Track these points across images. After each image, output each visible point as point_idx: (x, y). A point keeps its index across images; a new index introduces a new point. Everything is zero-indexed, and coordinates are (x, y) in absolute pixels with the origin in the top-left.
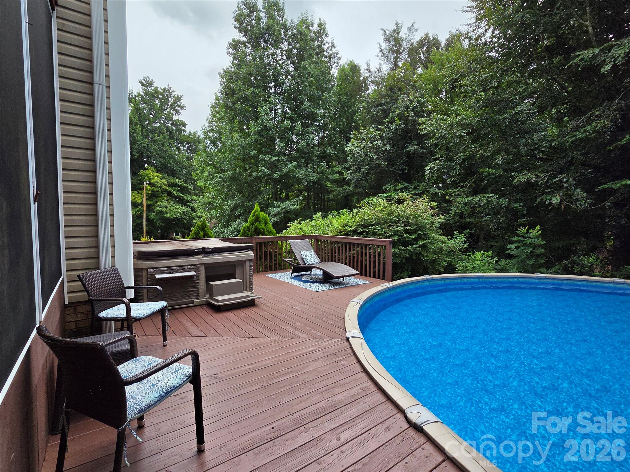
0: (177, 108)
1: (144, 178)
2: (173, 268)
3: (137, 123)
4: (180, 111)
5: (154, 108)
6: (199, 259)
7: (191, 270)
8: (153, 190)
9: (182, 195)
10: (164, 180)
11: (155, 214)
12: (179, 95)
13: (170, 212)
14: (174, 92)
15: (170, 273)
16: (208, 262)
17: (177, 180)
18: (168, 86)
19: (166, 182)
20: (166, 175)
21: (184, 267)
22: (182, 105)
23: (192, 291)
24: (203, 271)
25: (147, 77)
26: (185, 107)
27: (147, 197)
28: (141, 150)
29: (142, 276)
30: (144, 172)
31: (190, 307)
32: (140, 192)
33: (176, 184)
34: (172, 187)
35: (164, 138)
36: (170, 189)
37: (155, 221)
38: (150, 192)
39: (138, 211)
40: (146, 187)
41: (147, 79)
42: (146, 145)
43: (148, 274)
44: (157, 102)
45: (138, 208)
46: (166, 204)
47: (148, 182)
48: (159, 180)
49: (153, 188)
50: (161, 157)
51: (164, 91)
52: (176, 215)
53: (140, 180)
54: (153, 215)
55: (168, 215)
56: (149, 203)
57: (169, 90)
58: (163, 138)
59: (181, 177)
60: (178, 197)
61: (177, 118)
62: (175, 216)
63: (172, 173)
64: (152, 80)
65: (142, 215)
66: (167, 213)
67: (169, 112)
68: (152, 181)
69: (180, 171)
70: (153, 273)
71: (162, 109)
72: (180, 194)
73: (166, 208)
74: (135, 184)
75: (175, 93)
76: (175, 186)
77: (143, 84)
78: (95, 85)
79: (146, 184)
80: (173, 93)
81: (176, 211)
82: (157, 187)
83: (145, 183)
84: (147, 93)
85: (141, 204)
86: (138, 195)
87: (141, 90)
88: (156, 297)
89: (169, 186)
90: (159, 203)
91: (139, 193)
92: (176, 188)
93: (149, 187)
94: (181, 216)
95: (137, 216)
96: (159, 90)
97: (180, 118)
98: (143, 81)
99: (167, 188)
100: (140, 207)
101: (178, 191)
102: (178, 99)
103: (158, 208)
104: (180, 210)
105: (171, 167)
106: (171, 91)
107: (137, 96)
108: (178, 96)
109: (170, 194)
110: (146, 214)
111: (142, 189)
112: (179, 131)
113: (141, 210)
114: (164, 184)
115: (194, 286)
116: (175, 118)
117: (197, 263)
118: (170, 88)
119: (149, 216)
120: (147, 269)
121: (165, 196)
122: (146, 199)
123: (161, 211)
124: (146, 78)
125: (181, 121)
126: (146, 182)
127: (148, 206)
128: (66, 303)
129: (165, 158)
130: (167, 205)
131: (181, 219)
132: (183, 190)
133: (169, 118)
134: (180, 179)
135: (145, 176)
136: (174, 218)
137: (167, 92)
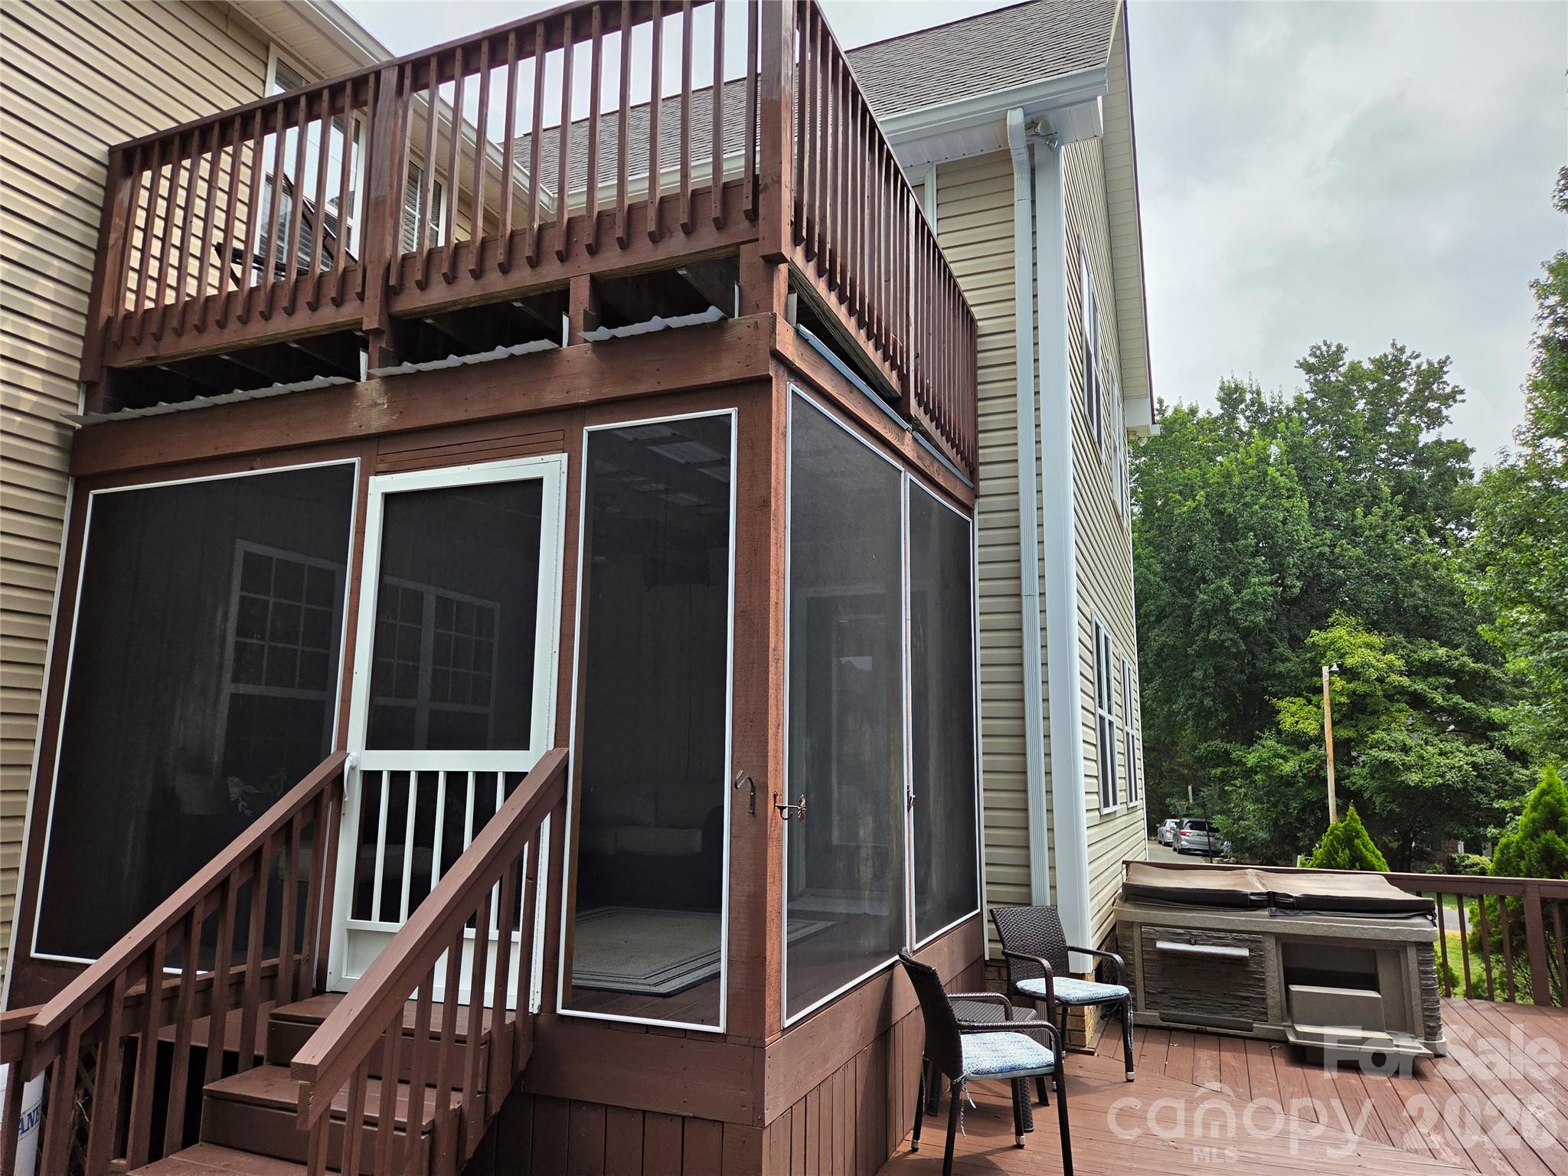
0: (1432, 405)
1: (1323, 656)
2: (1195, 932)
3: (1294, 490)
4: (1445, 412)
5: (1348, 428)
6: (1261, 919)
7: (1241, 944)
8: (1354, 692)
9: (1468, 705)
10: (1391, 657)
11: (1366, 770)
12: (1435, 361)
13: (1422, 768)
14: (1418, 356)
15: (1189, 942)
16: (1286, 931)
17: (1442, 651)
18: (1394, 345)
19: (1399, 663)
20: (1399, 638)
21: (1222, 935)
22: (1448, 390)
23: (1247, 998)
24: (1274, 952)
25: (1321, 344)
26: (1462, 392)
27: (1336, 715)
28: (1312, 565)
29: (1131, 938)
30: (1323, 635)
31: (1245, 1038)
32: (1315, 699)
33: (1440, 664)
34: (1426, 677)
35: (1386, 515)
36: (1420, 686)
37: (1366, 795)
38: (1343, 699)
39: (1309, 761)
40: (1331, 683)
41: (1324, 348)
42: (1327, 550)
43: (1144, 936)
44: (1361, 404)
45: (1307, 750)
46: (1402, 736)
47: (1335, 668)
48: (1370, 656)
49: (1352, 686)
50: (1378, 578)
51: (1381, 364)
52: (1442, 776)
53: (1312, 660)
54: (1358, 776)
55: (1413, 778)
56: (1345, 733)
57: (1396, 359)
58: (1383, 518)
59: (1457, 639)
60: (1453, 711)
61: (1435, 439)
62: (1440, 781)
63: (1425, 626)
64: (1339, 347)
65: (1322, 773)
66: (1408, 768)
67: (1405, 427)
68: (1349, 661)
69: (1451, 617)
70: (1153, 937)
71: (1376, 423)
72: (1457, 699)
73: (1405, 749)
74: (1296, 677)
75: (1418, 361)
76: (1438, 674)
77: (1309, 368)
78: (1024, 598)
79: (1331, 673)
80: (1414, 363)
81: (1443, 761)
82: (1367, 681)
83: (1325, 670)
84: (1321, 390)
85: (1319, 740)
86: (1307, 709)
87: (1307, 387)
88: (1160, 993)
89: (1409, 674)
90: (1379, 734)
91: (1309, 702)
92: (1442, 680)
93: (1340, 683)
94: (1464, 782)
95: (1304, 776)
96: (1367, 365)
97: (1445, 433)
98: (1312, 360)
99: (1405, 681)
100: (1313, 748)
101: (1449, 689)
102: (1434, 374)
103: (1374, 752)
104: (1460, 760)
105: (1416, 608)
106: (1404, 358)
107: (1294, 409)
108: (1430, 364)
109: (1417, 701)
110: (1336, 770)
111: (1319, 690)
112: (1446, 478)
113: (1316, 757)
114: (1391, 668)
115: (1250, 985)
116: (1426, 438)
117: (1257, 929)
118: (1402, 350)
119: (1348, 777)
120: (1141, 925)
121: (1400, 711)
122: (1334, 724)
123: (1387, 763)
124: (1319, 348)
125: (1449, 442)
126: (1331, 667)
127: (1343, 748)
128: (987, 958)
129: (1392, 582)
130: (1409, 742)
131: (1465, 789)
132: (1469, 684)
133: (1404, 444)
134: (1456, 647)
135: (1326, 648)
136: (1436, 788)
137: (1392, 366)
